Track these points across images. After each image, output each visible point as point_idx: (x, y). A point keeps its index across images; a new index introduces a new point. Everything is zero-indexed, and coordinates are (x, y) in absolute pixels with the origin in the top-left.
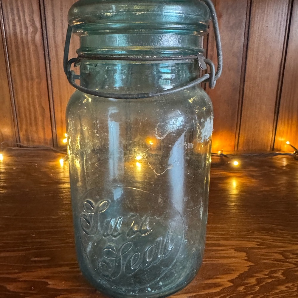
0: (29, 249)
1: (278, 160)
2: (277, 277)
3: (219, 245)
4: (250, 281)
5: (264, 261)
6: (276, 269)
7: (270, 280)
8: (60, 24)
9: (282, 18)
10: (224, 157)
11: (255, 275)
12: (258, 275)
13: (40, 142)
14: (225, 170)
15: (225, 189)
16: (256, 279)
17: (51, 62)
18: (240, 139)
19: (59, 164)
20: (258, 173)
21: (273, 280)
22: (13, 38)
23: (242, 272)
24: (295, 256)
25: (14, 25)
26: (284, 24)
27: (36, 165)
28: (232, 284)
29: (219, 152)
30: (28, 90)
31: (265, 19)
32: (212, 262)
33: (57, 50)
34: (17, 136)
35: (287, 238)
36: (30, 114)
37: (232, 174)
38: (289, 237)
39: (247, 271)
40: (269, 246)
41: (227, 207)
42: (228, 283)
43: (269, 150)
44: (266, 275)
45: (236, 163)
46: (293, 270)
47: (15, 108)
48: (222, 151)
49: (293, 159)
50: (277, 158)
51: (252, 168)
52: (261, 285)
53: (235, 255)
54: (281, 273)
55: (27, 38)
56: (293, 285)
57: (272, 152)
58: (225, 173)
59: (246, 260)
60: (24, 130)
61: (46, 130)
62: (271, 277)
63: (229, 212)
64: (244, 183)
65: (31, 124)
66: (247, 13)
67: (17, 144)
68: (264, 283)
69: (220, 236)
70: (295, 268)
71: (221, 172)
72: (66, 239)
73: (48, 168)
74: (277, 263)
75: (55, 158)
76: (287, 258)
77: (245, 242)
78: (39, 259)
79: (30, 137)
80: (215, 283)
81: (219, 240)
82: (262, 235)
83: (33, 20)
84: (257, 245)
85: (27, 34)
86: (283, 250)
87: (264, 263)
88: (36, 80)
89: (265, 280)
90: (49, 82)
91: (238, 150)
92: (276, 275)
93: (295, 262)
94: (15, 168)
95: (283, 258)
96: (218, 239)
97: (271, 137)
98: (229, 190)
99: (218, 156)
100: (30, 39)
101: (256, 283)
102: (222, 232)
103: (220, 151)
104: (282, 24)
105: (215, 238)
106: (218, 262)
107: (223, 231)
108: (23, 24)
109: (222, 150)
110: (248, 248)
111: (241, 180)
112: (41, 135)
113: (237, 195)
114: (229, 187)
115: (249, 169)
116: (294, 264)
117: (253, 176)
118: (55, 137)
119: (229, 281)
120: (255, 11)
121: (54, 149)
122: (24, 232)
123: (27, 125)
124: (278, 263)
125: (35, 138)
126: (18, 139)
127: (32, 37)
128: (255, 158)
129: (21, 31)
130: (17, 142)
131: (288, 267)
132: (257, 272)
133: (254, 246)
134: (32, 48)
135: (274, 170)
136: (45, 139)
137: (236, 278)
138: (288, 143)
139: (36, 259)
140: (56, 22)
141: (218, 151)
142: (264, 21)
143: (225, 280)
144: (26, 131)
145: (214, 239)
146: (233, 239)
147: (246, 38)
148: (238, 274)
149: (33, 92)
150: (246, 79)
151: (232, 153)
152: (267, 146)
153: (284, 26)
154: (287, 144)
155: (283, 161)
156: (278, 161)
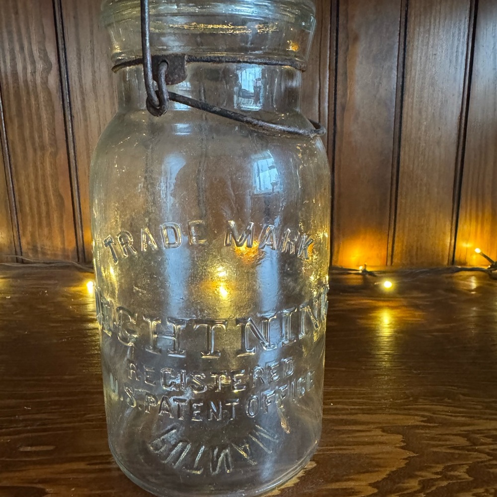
0: (19, 433)
1: (461, 280)
2: (457, 477)
3: (356, 423)
4: (408, 485)
5: (435, 450)
6: (456, 462)
7: (444, 483)
8: (90, 57)
9: (459, 40)
10: (367, 276)
11: (417, 473)
12: (423, 474)
13: (55, 255)
14: (370, 296)
15: (369, 327)
16: (420, 481)
17: (75, 120)
18: (396, 244)
19: (86, 290)
20: (427, 301)
21: (449, 483)
22: (10, 80)
23: (394, 469)
24: (489, 440)
25: (13, 59)
26: (463, 51)
27: (46, 292)
28: (376, 491)
29: (361, 268)
30: (35, 167)
31: (431, 43)
32: (340, 452)
33: (84, 99)
34: (17, 243)
35: (475, 409)
36: (39, 207)
37: (381, 304)
38: (480, 407)
39: (403, 467)
40: (444, 424)
41: (371, 358)
42: (370, 488)
43: (446, 263)
44: (437, 473)
45: (388, 285)
46: (485, 465)
47: (14, 197)
48: (365, 266)
49: (488, 278)
50: (461, 276)
51: (416, 294)
52: (428, 491)
53: (384, 439)
54: (465, 471)
55: (35, 79)
56: (487, 491)
57: (451, 266)
58: (371, 301)
59: (402, 448)
60: (28, 234)
61: (65, 234)
62: (446, 478)
63: (375, 366)
64: (403, 317)
65: (40, 224)
66: (400, 34)
67: (17, 258)
68: (434, 488)
69: (357, 407)
70: (490, 460)
71: (363, 299)
72: (85, 414)
73: (67, 297)
74: (457, 452)
75: (79, 281)
76: (475, 445)
77: (401, 417)
78: (34, 449)
79: (39, 245)
80: (345, 489)
81: (357, 414)
82: (432, 405)
83: (45, 50)
84: (422, 421)
85: (34, 72)
86: (469, 431)
87: (435, 453)
88: (50, 150)
89: (436, 483)
90: (72, 151)
91: (393, 264)
92: (456, 473)
93: (490, 450)
94: (9, 297)
95: (467, 443)
96: (353, 411)
97: (449, 241)
98: (377, 329)
99: (358, 274)
100: (39, 81)
101: (418, 488)
102: (361, 400)
103: (362, 266)
104: (460, 50)
105: (347, 409)
106: (352, 452)
107: (363, 398)
108: (27, 57)
109: (366, 264)
110: (406, 426)
111: (396, 313)
112: (58, 243)
113: (388, 337)
114: (376, 325)
115: (411, 296)
116: (488, 454)
117: (416, 307)
118: (82, 245)
119: (370, 485)
120: (414, 29)
121: (79, 266)
122: (12, 402)
123: (33, 227)
124: (460, 452)
125: (47, 248)
126: (18, 249)
127: (42, 78)
128: (421, 276)
129: (25, 68)
130: (16, 254)
131: (479, 460)
132: (421, 469)
133: (418, 423)
134: (42, 96)
135: (455, 295)
136: (64, 250)
137: (384, 479)
138: (478, 251)
139: (29, 449)
140: (82, 53)
141: (359, 266)
142: (430, 47)
143: (364, 483)
144: (33, 235)
145: (347, 412)
146: (380, 411)
147: (400, 75)
148: (388, 472)
149: (43, 169)
150: (403, 143)
151: (383, 269)
152: (443, 256)
153: (462, 54)
154: (476, 253)
155: (471, 282)
156: (462, 282)
